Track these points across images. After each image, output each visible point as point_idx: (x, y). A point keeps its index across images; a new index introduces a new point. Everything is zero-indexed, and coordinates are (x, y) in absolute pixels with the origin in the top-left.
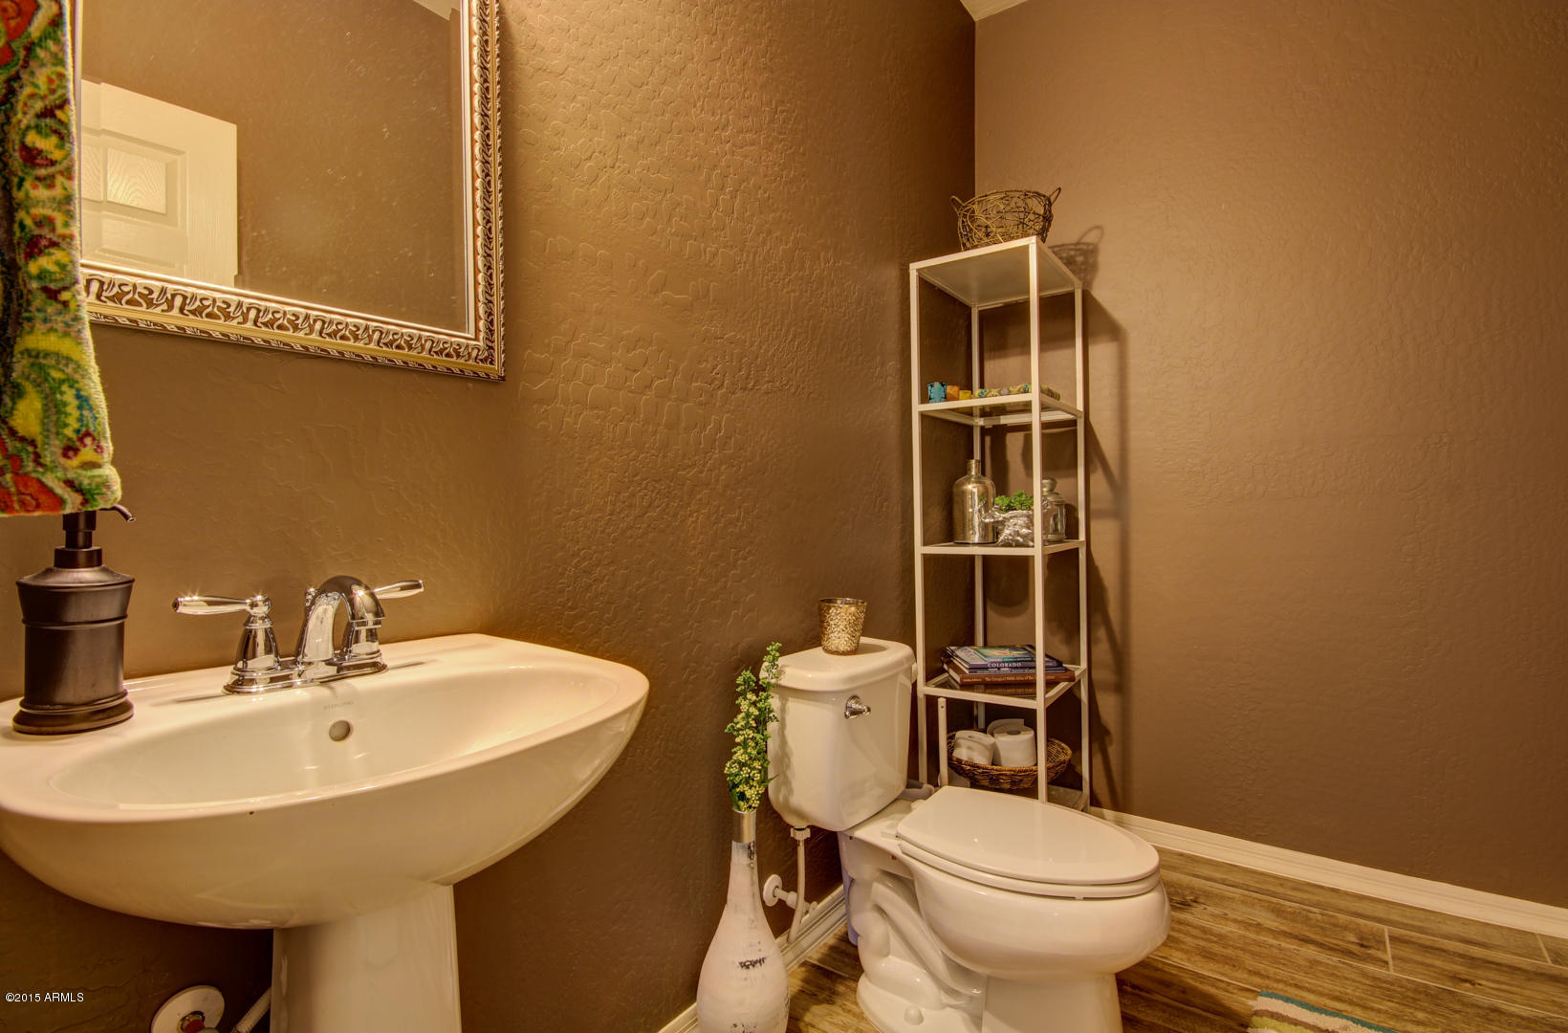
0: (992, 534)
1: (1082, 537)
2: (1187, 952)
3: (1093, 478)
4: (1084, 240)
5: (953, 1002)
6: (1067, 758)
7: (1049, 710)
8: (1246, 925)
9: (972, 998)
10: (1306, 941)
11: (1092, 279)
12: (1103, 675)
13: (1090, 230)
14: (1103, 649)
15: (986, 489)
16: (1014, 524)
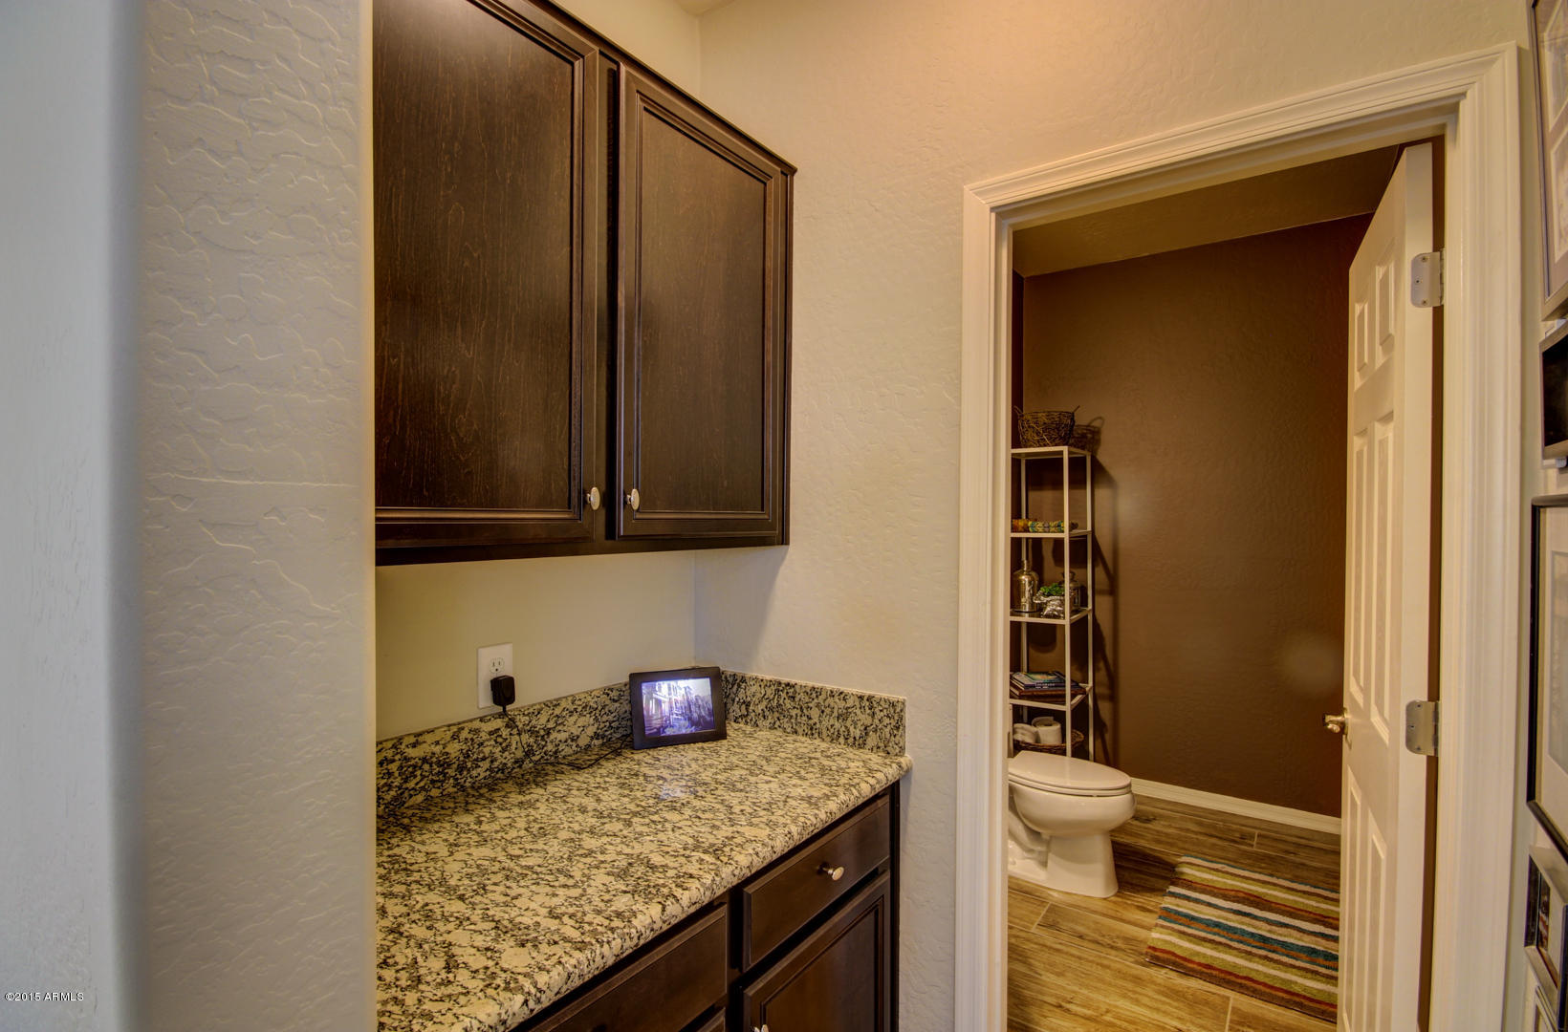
0: (1038, 610)
1: (1090, 607)
2: (1148, 840)
3: (1096, 569)
4: (1093, 424)
5: (1030, 856)
6: (1081, 740)
7: (1072, 711)
8: (1181, 829)
9: (1040, 852)
10: (1211, 836)
11: (1097, 449)
12: (1103, 690)
13: (1095, 419)
14: (1102, 674)
15: (1033, 579)
16: (1052, 605)
